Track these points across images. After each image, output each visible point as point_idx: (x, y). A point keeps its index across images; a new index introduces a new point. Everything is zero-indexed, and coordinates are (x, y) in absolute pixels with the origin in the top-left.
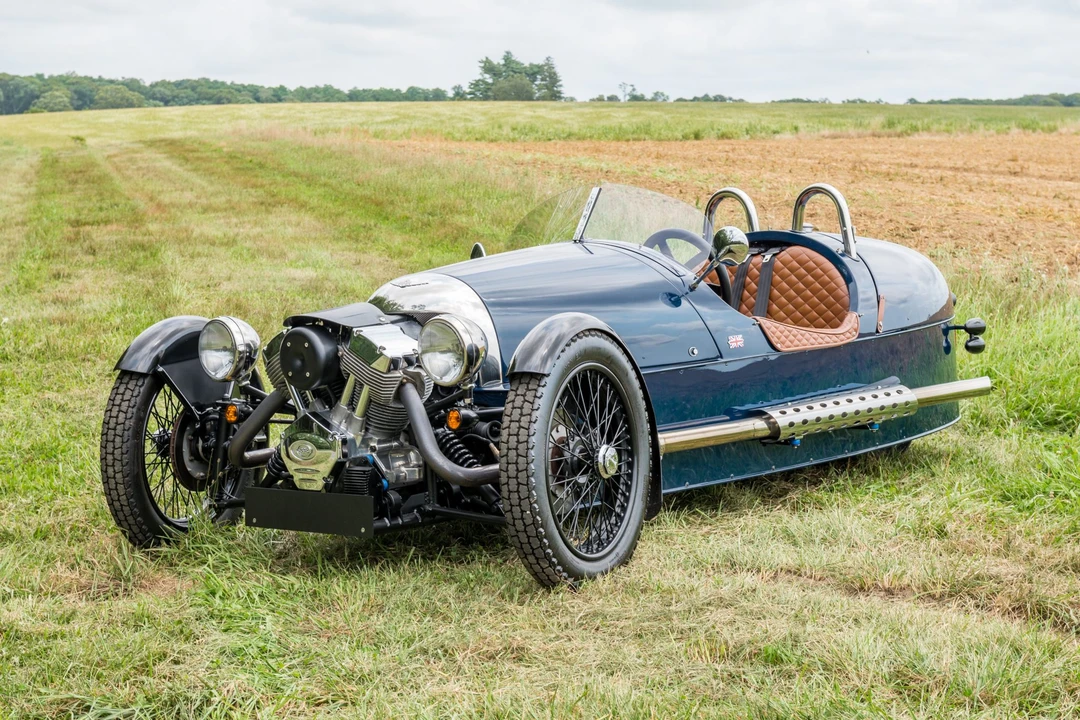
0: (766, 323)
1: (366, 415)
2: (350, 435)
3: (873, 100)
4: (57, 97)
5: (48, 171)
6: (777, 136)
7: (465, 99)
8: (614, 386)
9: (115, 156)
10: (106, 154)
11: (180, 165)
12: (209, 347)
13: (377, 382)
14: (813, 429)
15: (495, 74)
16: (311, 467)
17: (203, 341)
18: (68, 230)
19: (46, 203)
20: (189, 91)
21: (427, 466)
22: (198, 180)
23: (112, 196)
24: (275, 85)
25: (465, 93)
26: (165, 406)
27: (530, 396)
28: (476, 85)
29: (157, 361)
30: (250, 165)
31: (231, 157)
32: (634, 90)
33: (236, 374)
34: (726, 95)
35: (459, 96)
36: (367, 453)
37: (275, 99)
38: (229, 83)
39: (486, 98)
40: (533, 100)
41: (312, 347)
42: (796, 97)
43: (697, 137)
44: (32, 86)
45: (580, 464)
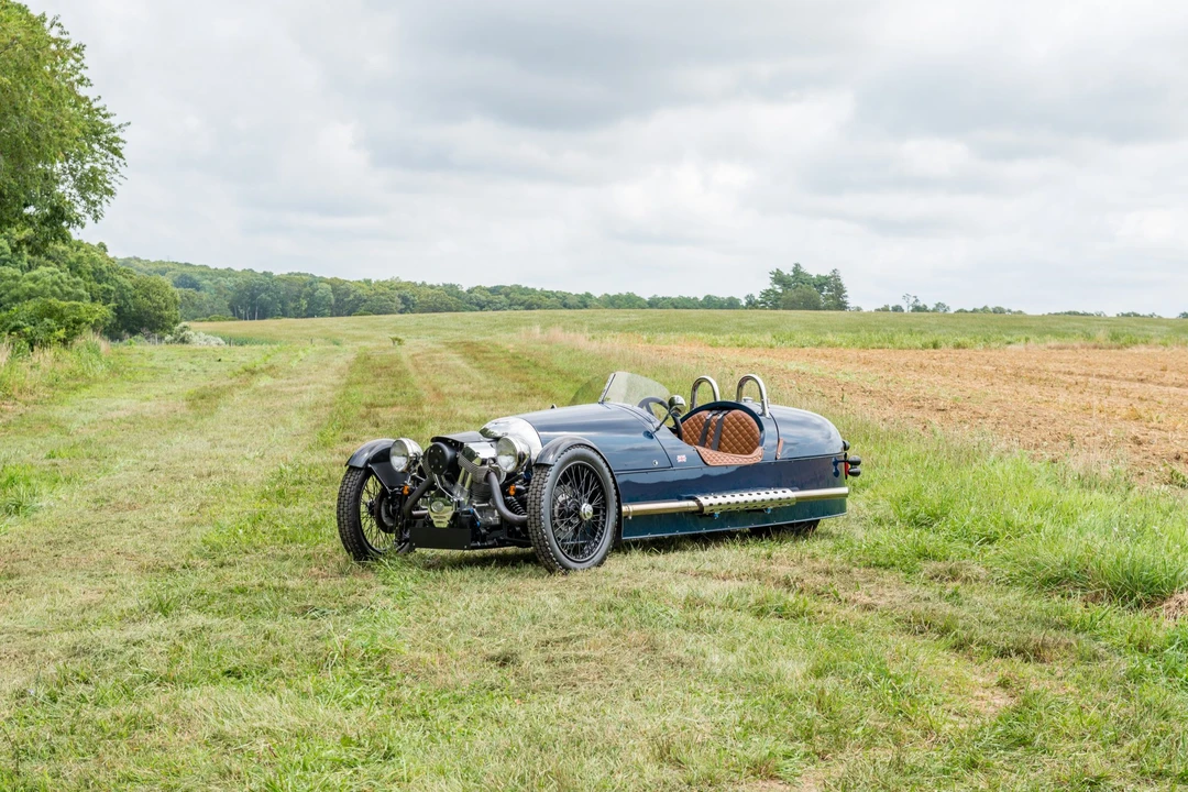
0: (701, 449)
1: (470, 488)
2: (462, 499)
3: (1146, 314)
4: (382, 301)
5: (359, 367)
6: (1009, 347)
7: (757, 308)
8: (595, 474)
9: (418, 355)
10: (411, 353)
11: (469, 363)
12: (395, 454)
13: (475, 471)
14: (725, 508)
15: (784, 285)
16: (441, 515)
17: (392, 451)
18: (363, 410)
19: (352, 390)
20: (502, 297)
21: (502, 517)
22: (478, 376)
23: (405, 386)
24: (582, 292)
25: (757, 301)
26: (372, 485)
27: (543, 475)
28: (766, 294)
29: (368, 461)
30: (527, 364)
31: (514, 357)
32: (917, 301)
33: (408, 468)
34: (1006, 308)
35: (752, 304)
36: (471, 509)
37: (581, 305)
38: (538, 289)
39: (776, 307)
40: (820, 309)
41: (443, 452)
42: (1073, 310)
43: (935, 346)
44: (360, 291)
45: (573, 512)
